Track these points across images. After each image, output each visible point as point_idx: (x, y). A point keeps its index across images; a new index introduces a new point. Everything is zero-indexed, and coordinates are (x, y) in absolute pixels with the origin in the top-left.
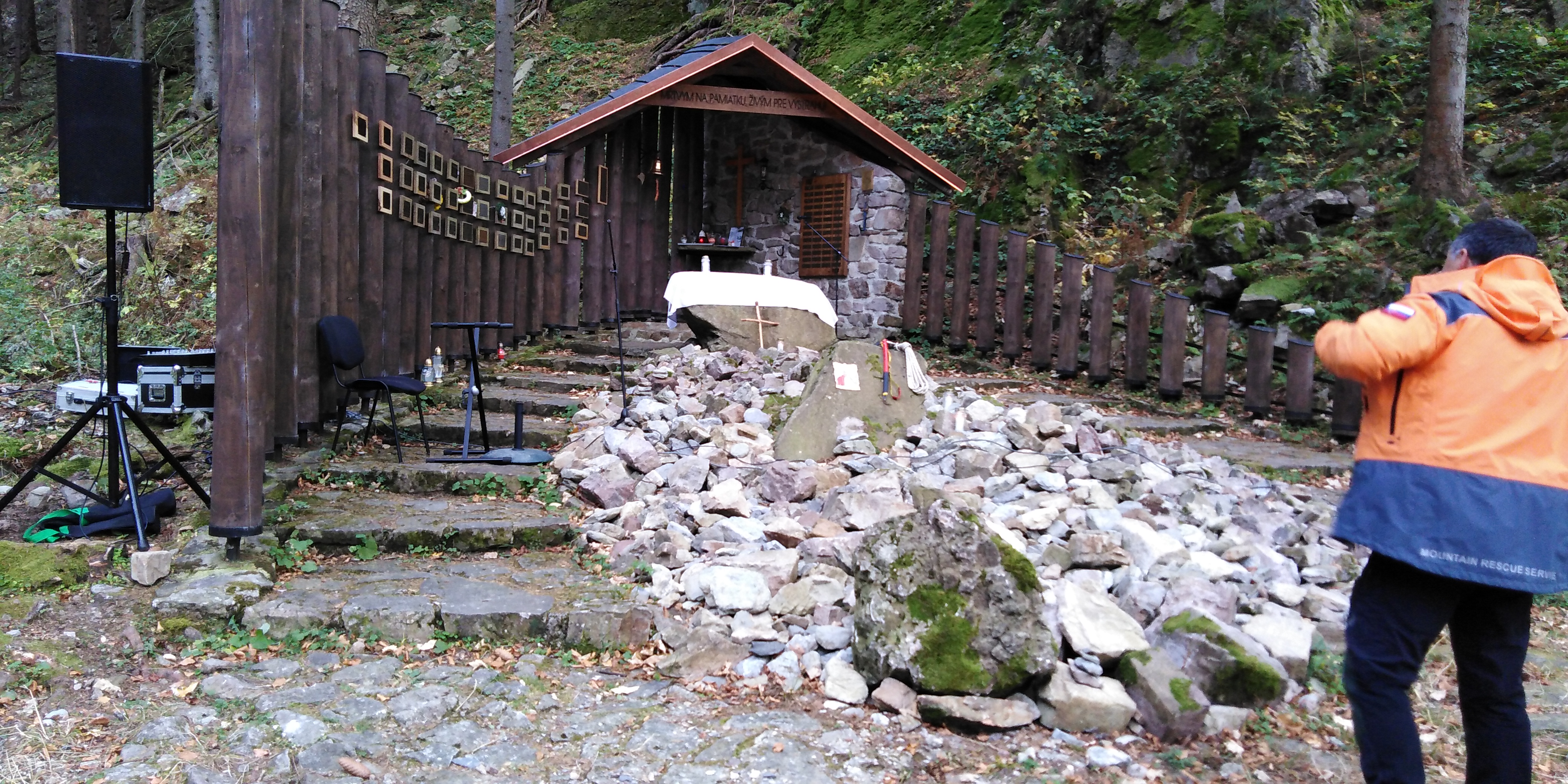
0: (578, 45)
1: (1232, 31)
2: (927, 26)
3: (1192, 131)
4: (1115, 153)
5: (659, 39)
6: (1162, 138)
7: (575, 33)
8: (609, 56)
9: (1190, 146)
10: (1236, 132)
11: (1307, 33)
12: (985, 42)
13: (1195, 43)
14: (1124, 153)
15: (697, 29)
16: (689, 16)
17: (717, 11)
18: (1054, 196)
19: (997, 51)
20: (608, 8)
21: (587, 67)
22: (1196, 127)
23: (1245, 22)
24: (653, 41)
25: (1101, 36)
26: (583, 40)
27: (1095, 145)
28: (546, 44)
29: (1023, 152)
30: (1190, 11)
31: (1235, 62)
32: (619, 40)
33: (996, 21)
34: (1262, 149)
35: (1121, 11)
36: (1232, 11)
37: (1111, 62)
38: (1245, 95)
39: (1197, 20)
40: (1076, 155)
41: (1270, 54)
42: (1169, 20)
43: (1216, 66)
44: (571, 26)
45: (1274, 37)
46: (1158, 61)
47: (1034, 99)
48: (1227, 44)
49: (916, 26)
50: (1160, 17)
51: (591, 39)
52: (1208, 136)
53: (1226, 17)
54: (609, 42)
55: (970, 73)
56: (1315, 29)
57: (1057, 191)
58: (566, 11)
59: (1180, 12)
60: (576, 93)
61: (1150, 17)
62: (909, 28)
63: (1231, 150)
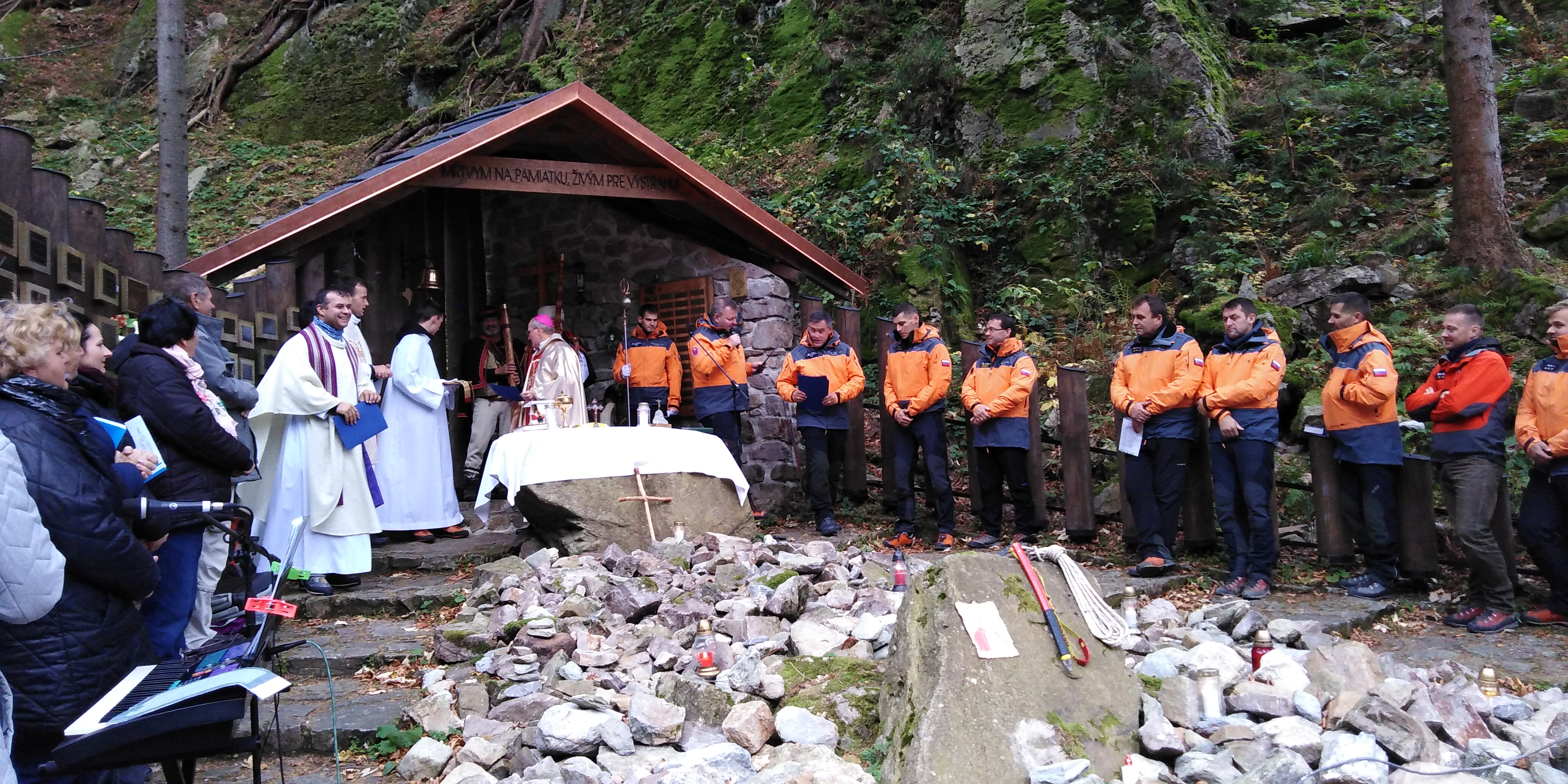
0: (265, 149)
1: (1113, 97)
2: (726, 109)
3: (1097, 211)
4: (1003, 241)
5: (375, 139)
6: (1061, 222)
7: (260, 136)
8: (309, 160)
9: (1095, 228)
10: (1151, 211)
11: (1203, 98)
12: (803, 124)
13: (1072, 112)
14: (1013, 242)
15: (424, 124)
16: (410, 112)
17: (448, 103)
18: (944, 298)
19: (823, 133)
20: (302, 104)
21: (280, 174)
22: (1100, 207)
23: (1127, 87)
24: (366, 141)
25: (951, 110)
26: (271, 143)
27: (978, 233)
28: (223, 148)
29: (892, 244)
30: (1058, 77)
31: (1128, 133)
32: (321, 142)
33: (814, 99)
34: (1186, 230)
35: (972, 80)
36: (1108, 76)
37: (971, 139)
38: (1150, 168)
39: (1068, 88)
40: (957, 246)
41: (1165, 122)
42: (1034, 89)
43: (1104, 137)
44: (255, 127)
45: (1164, 103)
46: (1028, 135)
47: (890, 183)
48: (1112, 112)
49: (712, 111)
50: (1023, 85)
51: (283, 141)
52: (1118, 216)
53: (1103, 82)
54: (307, 145)
55: (792, 160)
56: (1208, 93)
57: (947, 291)
58: (247, 110)
59: (1046, 79)
60: (268, 204)
61: (1010, 85)
62: (703, 113)
63: (1148, 232)
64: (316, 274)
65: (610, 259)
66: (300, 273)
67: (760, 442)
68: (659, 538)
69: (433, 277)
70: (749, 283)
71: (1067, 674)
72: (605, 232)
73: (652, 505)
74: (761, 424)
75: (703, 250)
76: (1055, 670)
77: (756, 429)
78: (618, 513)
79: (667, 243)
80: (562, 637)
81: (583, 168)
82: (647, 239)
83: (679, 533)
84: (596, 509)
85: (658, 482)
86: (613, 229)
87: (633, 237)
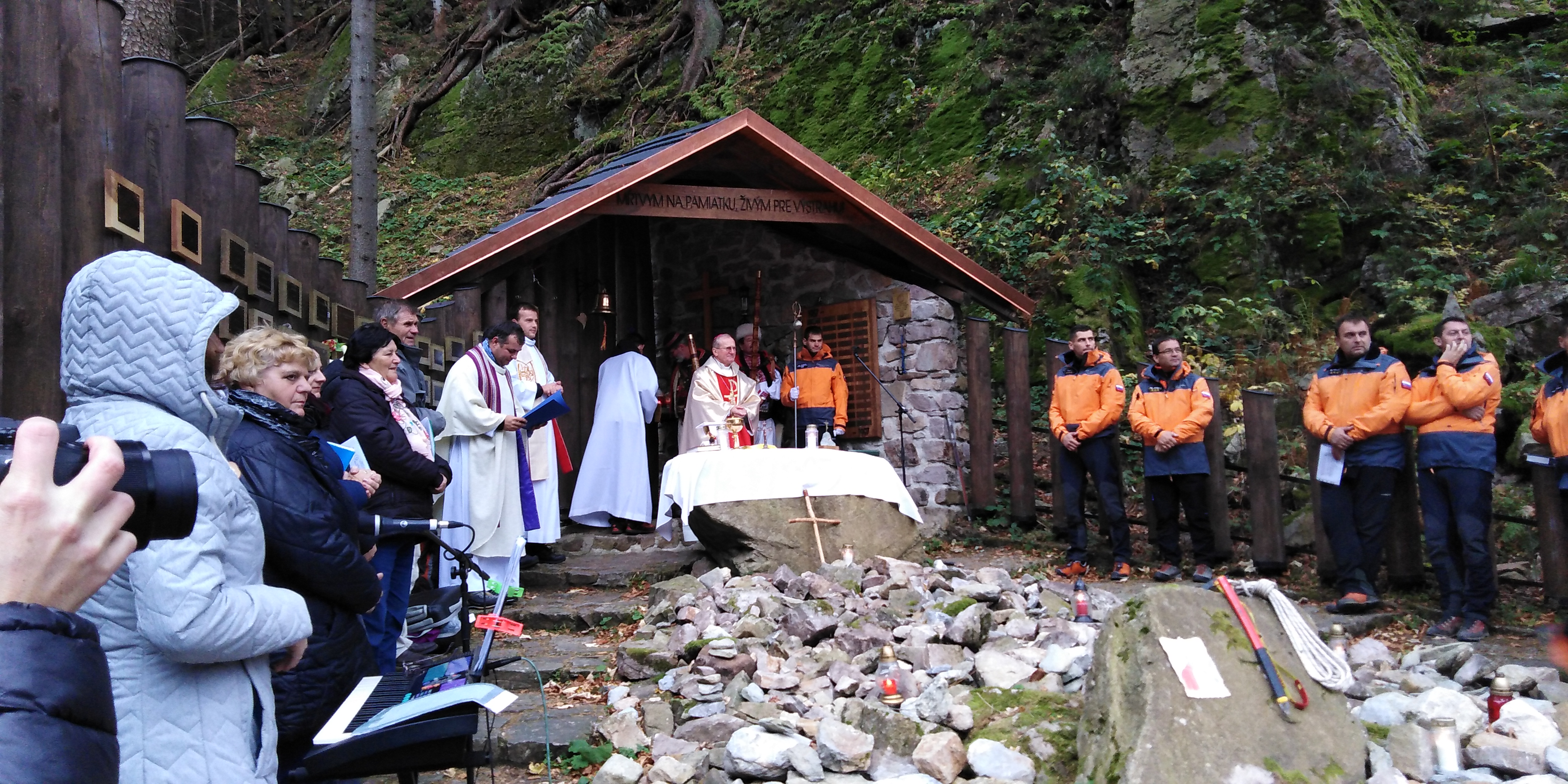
0: (442, 182)
1: (1293, 108)
2: (883, 132)
3: (1277, 228)
4: (1176, 260)
5: (544, 169)
6: (1237, 239)
7: (438, 169)
8: (483, 191)
9: (1275, 245)
10: (1337, 226)
11: (1393, 106)
12: (962, 144)
13: (1248, 126)
14: (1186, 261)
15: (590, 155)
16: (576, 143)
17: (611, 134)
18: (1113, 319)
19: (983, 153)
20: (477, 139)
21: (457, 205)
22: (1281, 223)
23: (1309, 97)
24: (536, 171)
25: (1117, 127)
26: (448, 176)
27: (1148, 252)
28: (405, 182)
29: (1057, 264)
30: (1233, 89)
31: (1310, 144)
32: (494, 174)
33: (973, 120)
34: (1376, 245)
35: (1140, 95)
36: (1287, 87)
37: (1139, 156)
38: (1337, 180)
39: (1244, 99)
40: (1126, 266)
41: (1351, 133)
42: (1206, 102)
43: (1285, 150)
44: (433, 161)
45: (1350, 113)
46: (1201, 150)
47: (1054, 202)
48: (1293, 123)
49: (869, 135)
50: (1194, 99)
51: (459, 173)
52: (1300, 231)
53: (1282, 93)
54: (482, 177)
55: (951, 181)
56: (1399, 101)
57: (1116, 312)
58: (426, 146)
59: (1220, 92)
60: (446, 234)
61: (1181, 99)
62: (860, 137)
63: (1335, 248)
64: (499, 299)
65: (774, 283)
66: (485, 298)
67: (923, 465)
68: (829, 560)
69: (606, 302)
70: (913, 305)
71: (1283, 717)
72: (769, 256)
73: (821, 526)
74: (925, 447)
75: (866, 273)
76: (1270, 713)
77: (920, 452)
78: (787, 534)
79: (830, 266)
80: (742, 658)
81: (751, 193)
82: (810, 262)
83: (848, 555)
84: (766, 530)
85: (826, 504)
86: (777, 253)
87: (797, 261)
